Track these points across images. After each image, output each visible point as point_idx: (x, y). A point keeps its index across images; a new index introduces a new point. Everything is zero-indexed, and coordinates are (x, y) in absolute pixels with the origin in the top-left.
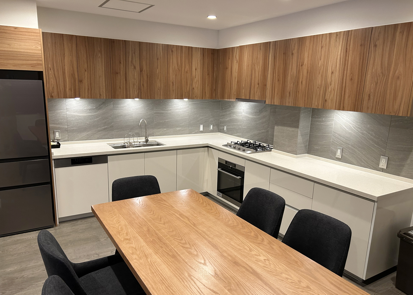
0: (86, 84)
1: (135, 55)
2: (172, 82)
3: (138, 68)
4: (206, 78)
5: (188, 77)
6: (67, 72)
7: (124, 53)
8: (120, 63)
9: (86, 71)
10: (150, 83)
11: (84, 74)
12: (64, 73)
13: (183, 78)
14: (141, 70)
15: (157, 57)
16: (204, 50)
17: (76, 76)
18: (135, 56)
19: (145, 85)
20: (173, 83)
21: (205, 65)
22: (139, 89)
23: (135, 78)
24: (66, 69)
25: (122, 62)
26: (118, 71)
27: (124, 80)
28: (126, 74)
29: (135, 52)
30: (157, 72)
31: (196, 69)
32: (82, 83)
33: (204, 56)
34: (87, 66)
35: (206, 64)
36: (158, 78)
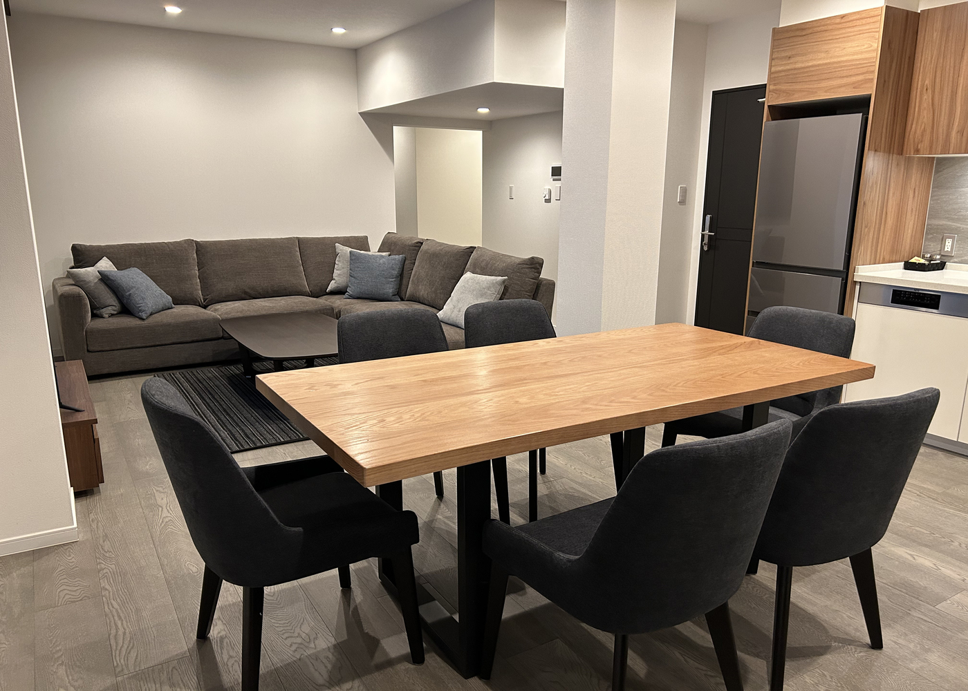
6: (960, 92)
12: (954, 95)
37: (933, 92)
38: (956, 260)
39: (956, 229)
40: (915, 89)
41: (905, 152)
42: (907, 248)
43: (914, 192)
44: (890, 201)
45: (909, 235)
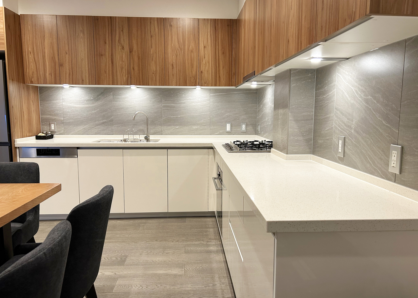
0: (68, 68)
1: (123, 33)
2: (171, 65)
3: (127, 48)
4: (220, 57)
5: (194, 58)
6: (47, 56)
7: (110, 31)
8: (106, 43)
9: (66, 53)
10: (142, 66)
11: (65, 57)
12: (44, 57)
13: (186, 59)
14: (131, 51)
15: (150, 33)
16: (217, 22)
17: (57, 60)
18: (123, 35)
19: (136, 68)
20: (173, 66)
21: (218, 40)
22: (129, 73)
23: (123, 60)
24: (46, 53)
25: (107, 42)
26: (103, 53)
27: (110, 62)
28: (112, 55)
29: (123, 29)
30: (152, 52)
31: (205, 47)
32: (63, 66)
33: (216, 29)
34: (68, 48)
35: (220, 40)
36: (153, 60)
37: (34, 55)
38: (57, 133)
39: (54, 119)
40: (25, 52)
41: (26, 82)
42: (35, 129)
43: (33, 102)
44: (24, 106)
45: (35, 123)
